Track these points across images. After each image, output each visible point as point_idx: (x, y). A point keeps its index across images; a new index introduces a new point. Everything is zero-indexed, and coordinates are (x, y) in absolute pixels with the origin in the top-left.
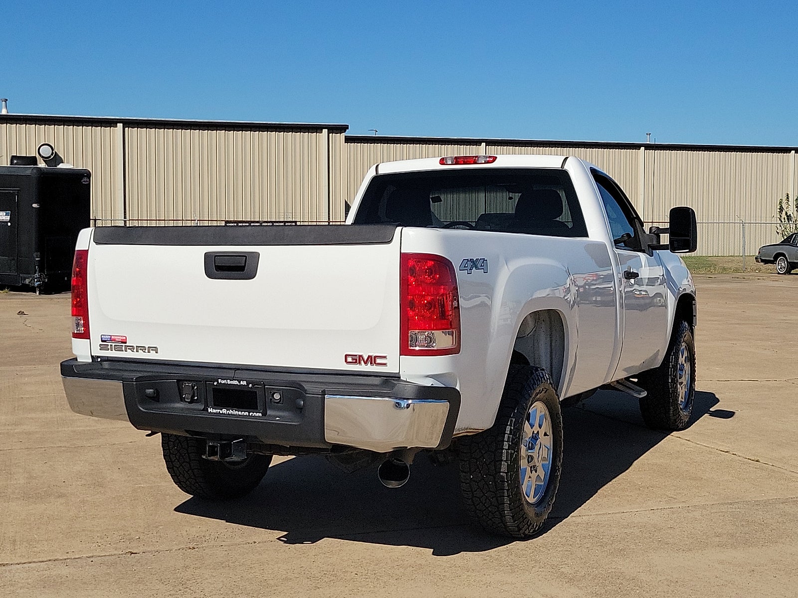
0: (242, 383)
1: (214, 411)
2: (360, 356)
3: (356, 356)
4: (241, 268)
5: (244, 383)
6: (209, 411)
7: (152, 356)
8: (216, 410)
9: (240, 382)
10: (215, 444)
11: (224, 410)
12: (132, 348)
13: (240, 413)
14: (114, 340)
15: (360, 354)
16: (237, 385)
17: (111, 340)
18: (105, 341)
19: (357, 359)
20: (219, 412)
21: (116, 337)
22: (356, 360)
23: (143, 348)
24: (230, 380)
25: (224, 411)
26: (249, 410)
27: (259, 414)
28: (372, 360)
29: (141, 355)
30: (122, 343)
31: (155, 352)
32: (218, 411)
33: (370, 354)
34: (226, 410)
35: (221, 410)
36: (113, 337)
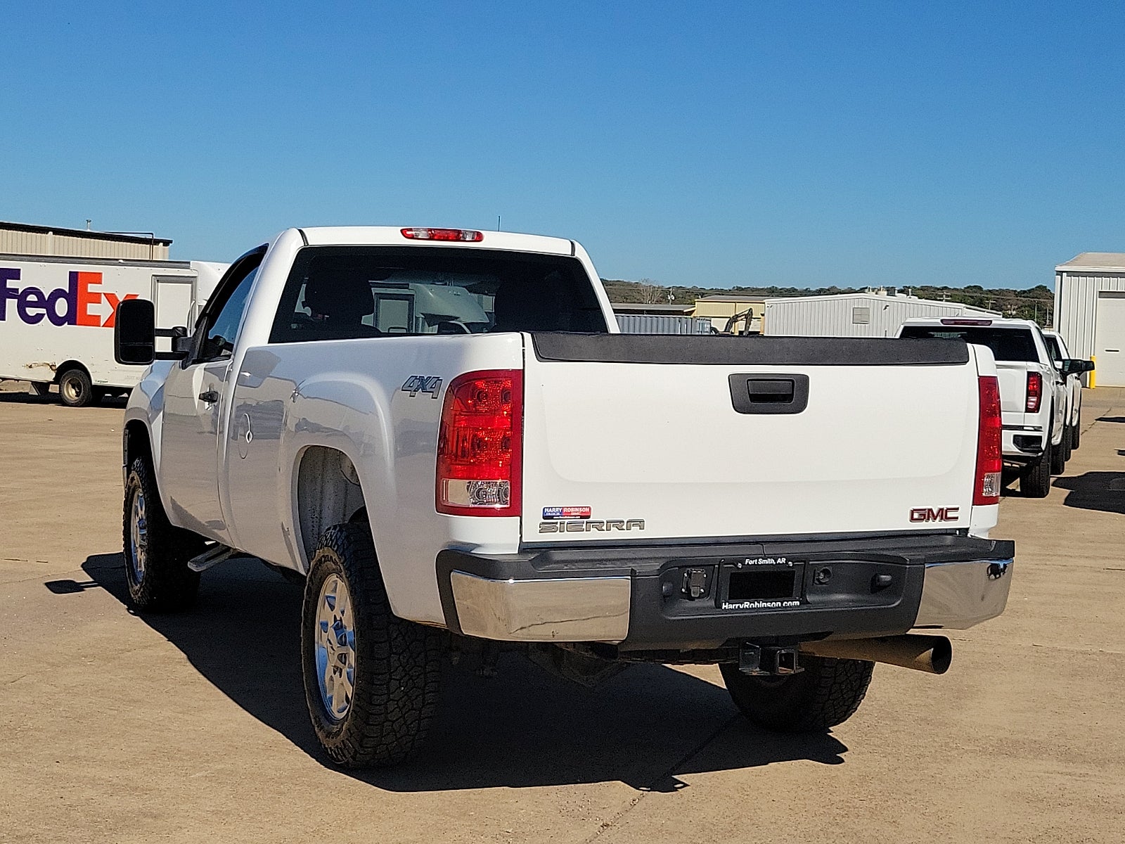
0: (779, 561)
1: (731, 606)
2: (930, 510)
3: (925, 510)
4: (787, 398)
5: (782, 561)
6: (723, 608)
7: (635, 534)
8: (734, 605)
9: (776, 561)
10: (790, 651)
11: (746, 603)
12: (598, 525)
13: (769, 604)
14: (569, 514)
15: (929, 507)
16: (772, 564)
17: (563, 514)
18: (551, 518)
19: (926, 514)
20: (739, 607)
21: (572, 510)
22: (924, 515)
23: (618, 524)
24: (763, 559)
25: (747, 605)
26: (782, 599)
27: (796, 602)
28: (943, 514)
29: (614, 535)
30: (582, 517)
31: (639, 528)
32: (737, 605)
33: (941, 507)
34: (748, 603)
35: (742, 604)
36: (565, 510)
